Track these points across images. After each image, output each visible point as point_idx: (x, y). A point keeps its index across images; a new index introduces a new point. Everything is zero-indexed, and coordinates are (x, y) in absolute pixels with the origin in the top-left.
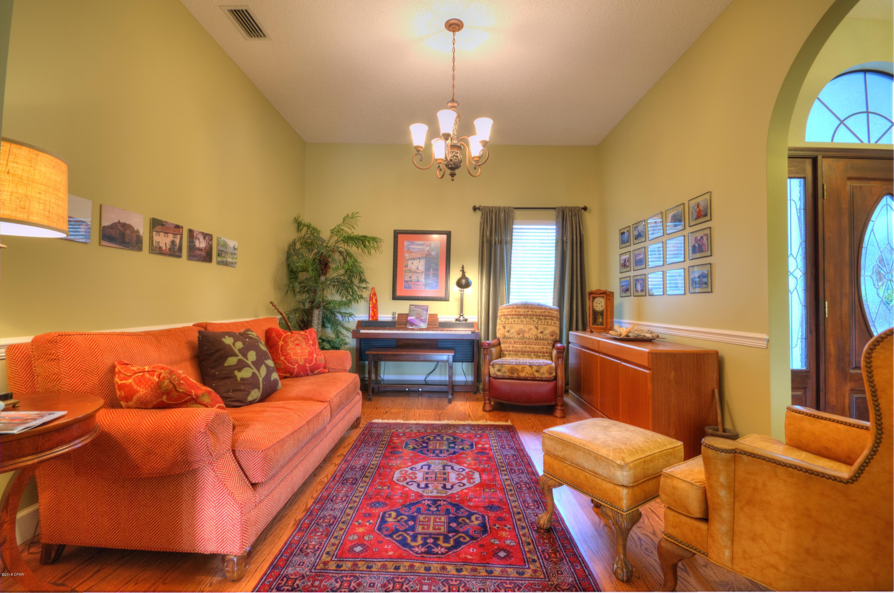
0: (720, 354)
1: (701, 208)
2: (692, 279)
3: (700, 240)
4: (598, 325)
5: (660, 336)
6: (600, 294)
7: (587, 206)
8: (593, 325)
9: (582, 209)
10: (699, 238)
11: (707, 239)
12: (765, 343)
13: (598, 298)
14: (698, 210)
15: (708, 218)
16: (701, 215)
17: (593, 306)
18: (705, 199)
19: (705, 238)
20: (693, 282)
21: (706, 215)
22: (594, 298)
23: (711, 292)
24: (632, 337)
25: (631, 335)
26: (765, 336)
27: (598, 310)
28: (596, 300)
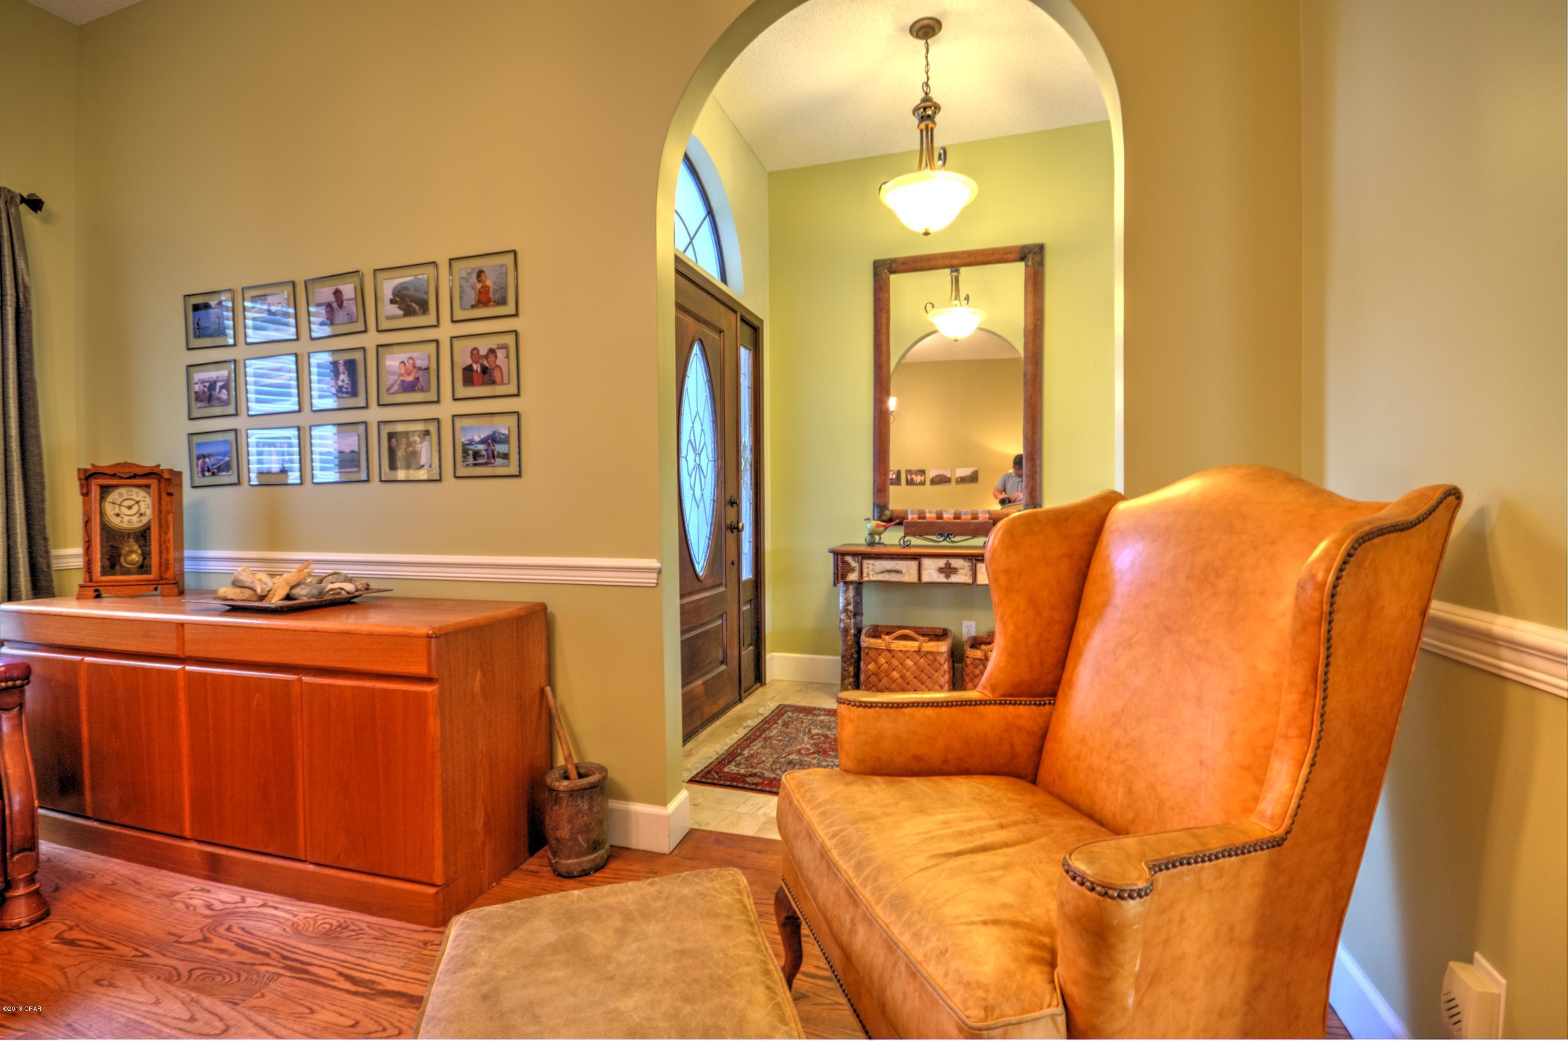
0: (549, 610)
1: (489, 283)
2: (464, 445)
3: (486, 357)
4: (127, 572)
5: (374, 585)
6: (135, 476)
7: (42, 196)
8: (104, 573)
9: (23, 200)
10: (483, 352)
11: (507, 357)
12: (655, 575)
13: (123, 491)
14: (479, 286)
15: (509, 309)
16: (489, 300)
17: (102, 514)
18: (502, 266)
19: (500, 354)
20: (465, 452)
21: (503, 302)
22: (105, 490)
23: (519, 476)
24: (305, 599)
25: (303, 594)
26: (654, 563)
27: (125, 525)
28: (114, 496)
